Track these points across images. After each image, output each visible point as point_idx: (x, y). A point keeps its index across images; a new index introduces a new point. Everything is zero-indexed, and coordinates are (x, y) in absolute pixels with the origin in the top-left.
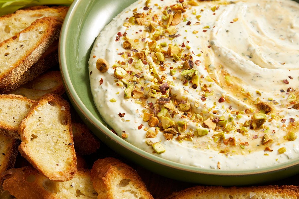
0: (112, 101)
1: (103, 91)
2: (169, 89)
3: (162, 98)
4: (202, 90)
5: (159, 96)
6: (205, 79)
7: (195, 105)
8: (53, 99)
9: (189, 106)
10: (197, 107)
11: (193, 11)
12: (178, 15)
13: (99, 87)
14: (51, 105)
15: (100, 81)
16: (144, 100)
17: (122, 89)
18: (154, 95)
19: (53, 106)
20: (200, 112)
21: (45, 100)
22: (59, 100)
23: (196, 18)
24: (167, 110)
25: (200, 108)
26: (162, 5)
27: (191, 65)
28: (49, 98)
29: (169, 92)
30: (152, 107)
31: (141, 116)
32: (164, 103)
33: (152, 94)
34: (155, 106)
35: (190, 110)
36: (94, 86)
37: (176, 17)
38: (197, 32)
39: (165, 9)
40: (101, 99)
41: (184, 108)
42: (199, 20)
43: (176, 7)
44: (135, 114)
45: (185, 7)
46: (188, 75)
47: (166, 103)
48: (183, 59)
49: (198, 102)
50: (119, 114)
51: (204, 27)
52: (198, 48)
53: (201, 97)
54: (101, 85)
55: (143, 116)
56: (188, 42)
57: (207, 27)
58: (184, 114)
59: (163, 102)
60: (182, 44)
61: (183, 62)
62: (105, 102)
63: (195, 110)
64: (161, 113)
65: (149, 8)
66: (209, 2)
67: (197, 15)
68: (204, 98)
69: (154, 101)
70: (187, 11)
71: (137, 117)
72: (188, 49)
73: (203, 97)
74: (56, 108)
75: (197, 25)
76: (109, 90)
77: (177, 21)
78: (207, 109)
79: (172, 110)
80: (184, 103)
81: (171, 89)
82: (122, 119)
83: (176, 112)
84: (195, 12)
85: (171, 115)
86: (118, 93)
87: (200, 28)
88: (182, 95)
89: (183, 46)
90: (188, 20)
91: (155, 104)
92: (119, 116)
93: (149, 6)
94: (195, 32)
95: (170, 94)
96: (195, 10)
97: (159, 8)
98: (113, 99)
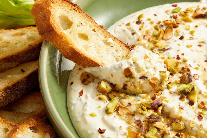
0: (92, 115)
1: (82, 104)
2: (162, 106)
3: (152, 115)
4: (199, 107)
5: (149, 113)
6: (203, 95)
7: (190, 125)
8: (35, 124)
9: (183, 126)
10: (192, 128)
11: (186, 27)
12: (170, 30)
13: (77, 100)
14: (33, 131)
15: (80, 93)
16: (131, 116)
17: (105, 103)
18: (144, 112)
19: (36, 132)
20: (194, 134)
21: (26, 125)
22: (42, 125)
23: (189, 33)
24: (157, 130)
25: (195, 128)
26: (155, 20)
27: (189, 79)
28: (31, 123)
29: (161, 110)
30: (140, 125)
31: (125, 134)
32: (155, 122)
33: (142, 110)
34: (144, 124)
35: (183, 130)
36: (72, 97)
37: (167, 32)
38: (191, 46)
39: (158, 24)
40: (79, 113)
41: (177, 128)
42: (193, 36)
43: (169, 22)
44: (117, 132)
45: (178, 22)
46: (185, 90)
47: (157, 121)
48: (180, 72)
49: (193, 121)
50: (98, 130)
51: (198, 42)
52: (195, 61)
53: (197, 115)
54: (81, 96)
55: (127, 134)
56: (183, 54)
57: (203, 42)
58: (177, 135)
59: (153, 120)
60: (177, 57)
61: (180, 75)
62: (83, 115)
63: (189, 131)
64: (150, 133)
65: (142, 22)
66: (204, 19)
67: (191, 30)
68: (201, 116)
69: (142, 119)
70: (180, 26)
71: (121, 134)
72: (185, 61)
73: (199, 115)
74: (39, 135)
75: (191, 39)
76: (89, 104)
77: (168, 36)
78: (204, 130)
79: (162, 129)
80: (177, 123)
81: (164, 106)
82: (102, 136)
83: (167, 132)
84: (189, 28)
85: (160, 135)
86: (100, 107)
87: (195, 43)
88: (176, 113)
89: (178, 58)
90: (180, 35)
91: (144, 121)
92: (99, 132)
93: (141, 21)
94: (189, 45)
95: (162, 110)
96: (189, 26)
97: (152, 23)
98: (93, 113)
